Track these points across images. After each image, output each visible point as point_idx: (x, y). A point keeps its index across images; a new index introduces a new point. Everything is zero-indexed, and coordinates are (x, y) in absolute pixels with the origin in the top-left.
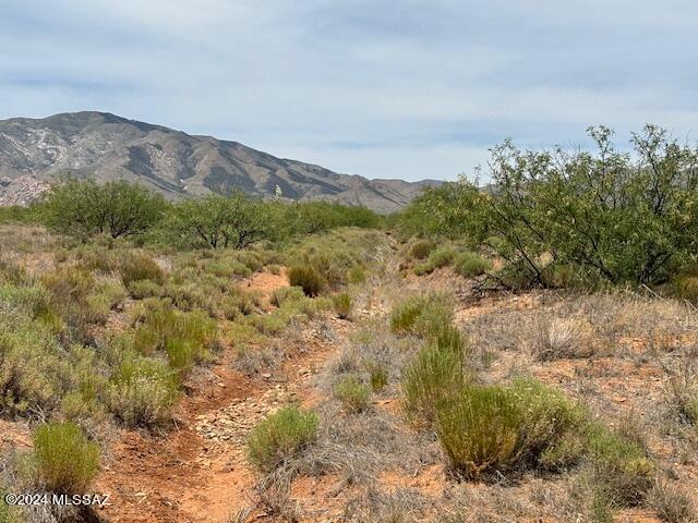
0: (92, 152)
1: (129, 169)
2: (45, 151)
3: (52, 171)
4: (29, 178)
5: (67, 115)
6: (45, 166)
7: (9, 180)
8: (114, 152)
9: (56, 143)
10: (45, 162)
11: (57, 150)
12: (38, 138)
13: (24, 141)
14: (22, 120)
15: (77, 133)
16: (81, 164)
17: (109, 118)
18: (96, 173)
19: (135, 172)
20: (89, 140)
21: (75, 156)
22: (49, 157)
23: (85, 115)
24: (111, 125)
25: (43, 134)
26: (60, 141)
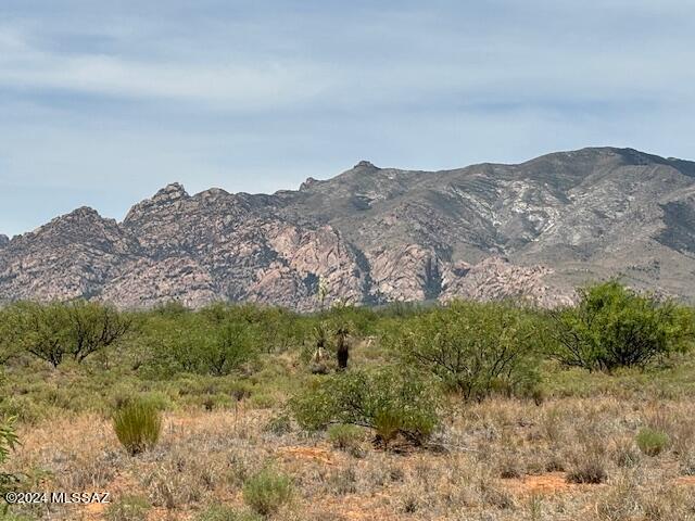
0: (601, 215)
1: (663, 242)
2: (524, 216)
3: (537, 249)
4: (498, 262)
5: (561, 156)
6: (525, 242)
7: (467, 265)
8: (637, 214)
9: (542, 202)
10: (526, 235)
11: (544, 215)
12: (513, 195)
13: (490, 201)
14: (489, 168)
15: (577, 183)
16: (584, 237)
17: (630, 156)
18: (608, 249)
19: (672, 246)
20: (596, 195)
21: (574, 223)
22: (532, 228)
23: (592, 153)
24: (632, 168)
25: (522, 188)
26: (549, 198)
